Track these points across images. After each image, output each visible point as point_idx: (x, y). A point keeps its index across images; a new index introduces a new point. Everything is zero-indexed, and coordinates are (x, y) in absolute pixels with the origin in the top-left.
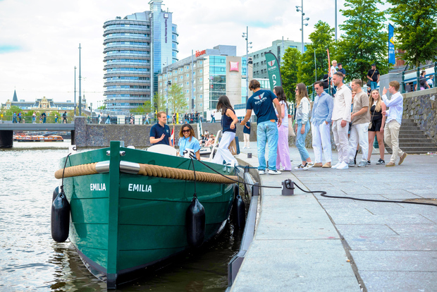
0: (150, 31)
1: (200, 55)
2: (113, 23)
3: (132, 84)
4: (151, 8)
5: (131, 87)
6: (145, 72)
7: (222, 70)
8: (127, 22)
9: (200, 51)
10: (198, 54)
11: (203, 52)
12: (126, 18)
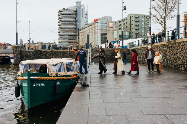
0: (76, 14)
1: (96, 21)
2: (62, 11)
3: (69, 35)
4: (77, 4)
5: (69, 36)
6: (74, 30)
7: (106, 27)
8: (67, 10)
9: (96, 19)
10: (95, 21)
11: (98, 20)
12: (67, 9)
